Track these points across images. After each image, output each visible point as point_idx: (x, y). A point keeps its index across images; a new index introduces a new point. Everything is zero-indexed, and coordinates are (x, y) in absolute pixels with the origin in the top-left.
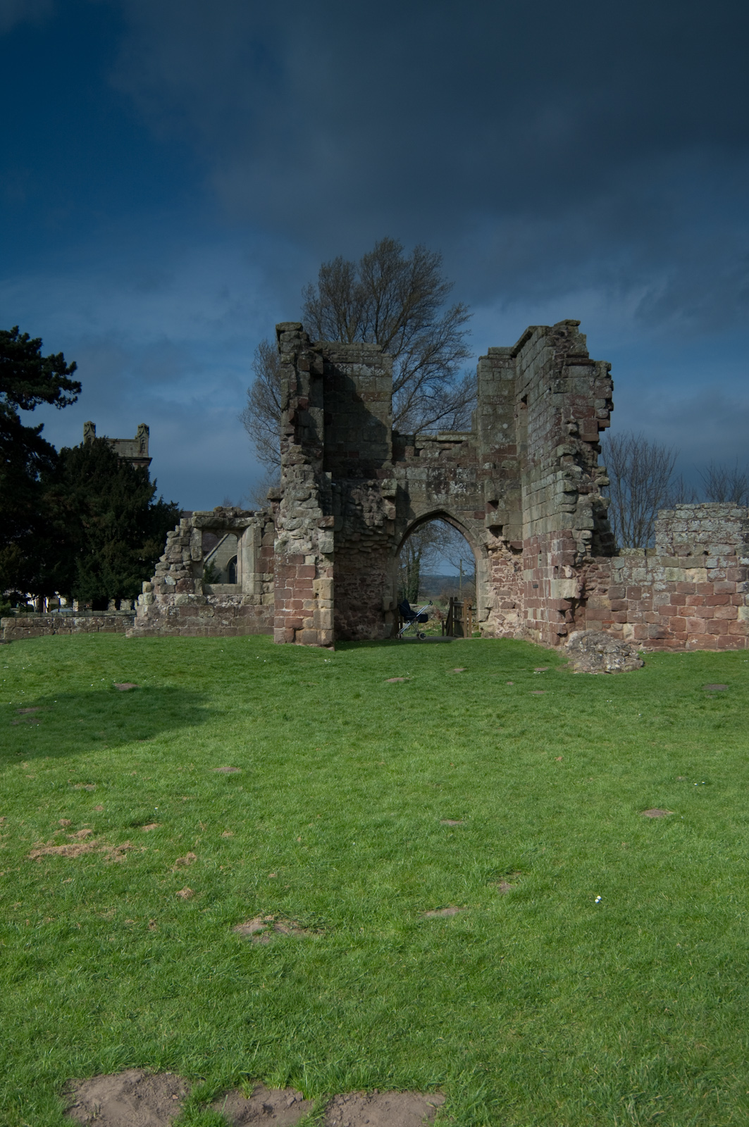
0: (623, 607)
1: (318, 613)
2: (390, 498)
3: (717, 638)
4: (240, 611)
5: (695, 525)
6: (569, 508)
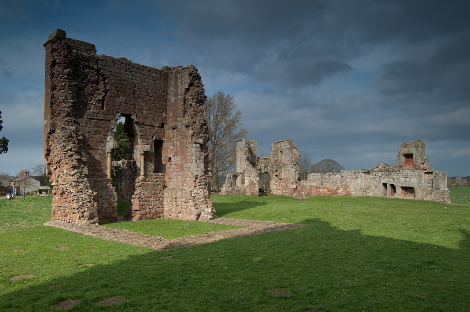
0: (302, 189)
1: (256, 191)
2: (259, 170)
3: (317, 194)
4: (239, 190)
5: (314, 176)
6: (295, 174)
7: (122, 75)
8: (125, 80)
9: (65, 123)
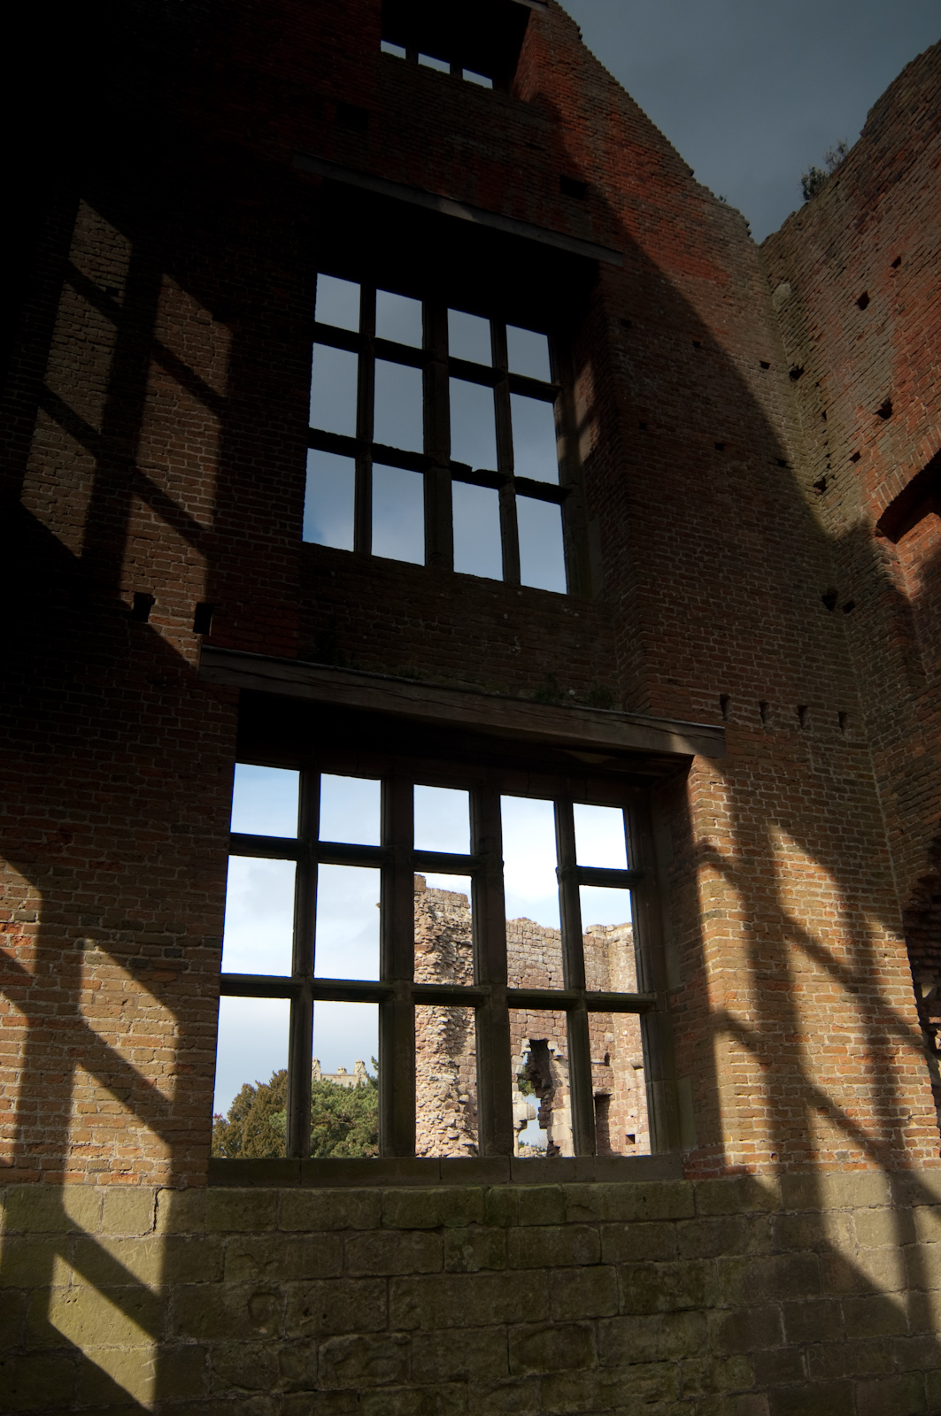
7: (527, 955)
8: (532, 967)
9: (435, 1068)
